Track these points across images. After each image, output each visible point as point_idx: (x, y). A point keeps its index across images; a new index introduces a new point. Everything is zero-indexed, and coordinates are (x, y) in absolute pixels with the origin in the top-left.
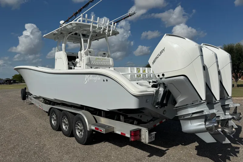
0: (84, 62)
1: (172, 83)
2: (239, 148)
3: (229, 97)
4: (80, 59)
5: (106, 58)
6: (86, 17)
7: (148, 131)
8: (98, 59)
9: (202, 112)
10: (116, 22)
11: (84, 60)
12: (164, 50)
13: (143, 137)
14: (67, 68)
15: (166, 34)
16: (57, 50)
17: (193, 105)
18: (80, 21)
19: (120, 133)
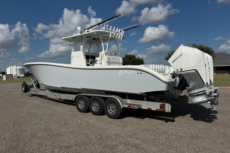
0: (105, 60)
1: (187, 74)
2: (216, 116)
3: (212, 84)
4: (101, 58)
5: (117, 57)
6: (107, 27)
7: (170, 105)
8: (114, 58)
9: (205, 91)
10: (125, 30)
11: (105, 59)
12: (182, 54)
13: (166, 109)
14: (86, 65)
15: (182, 45)
16: (74, 50)
17: (199, 87)
18: (103, 30)
19: (146, 108)
